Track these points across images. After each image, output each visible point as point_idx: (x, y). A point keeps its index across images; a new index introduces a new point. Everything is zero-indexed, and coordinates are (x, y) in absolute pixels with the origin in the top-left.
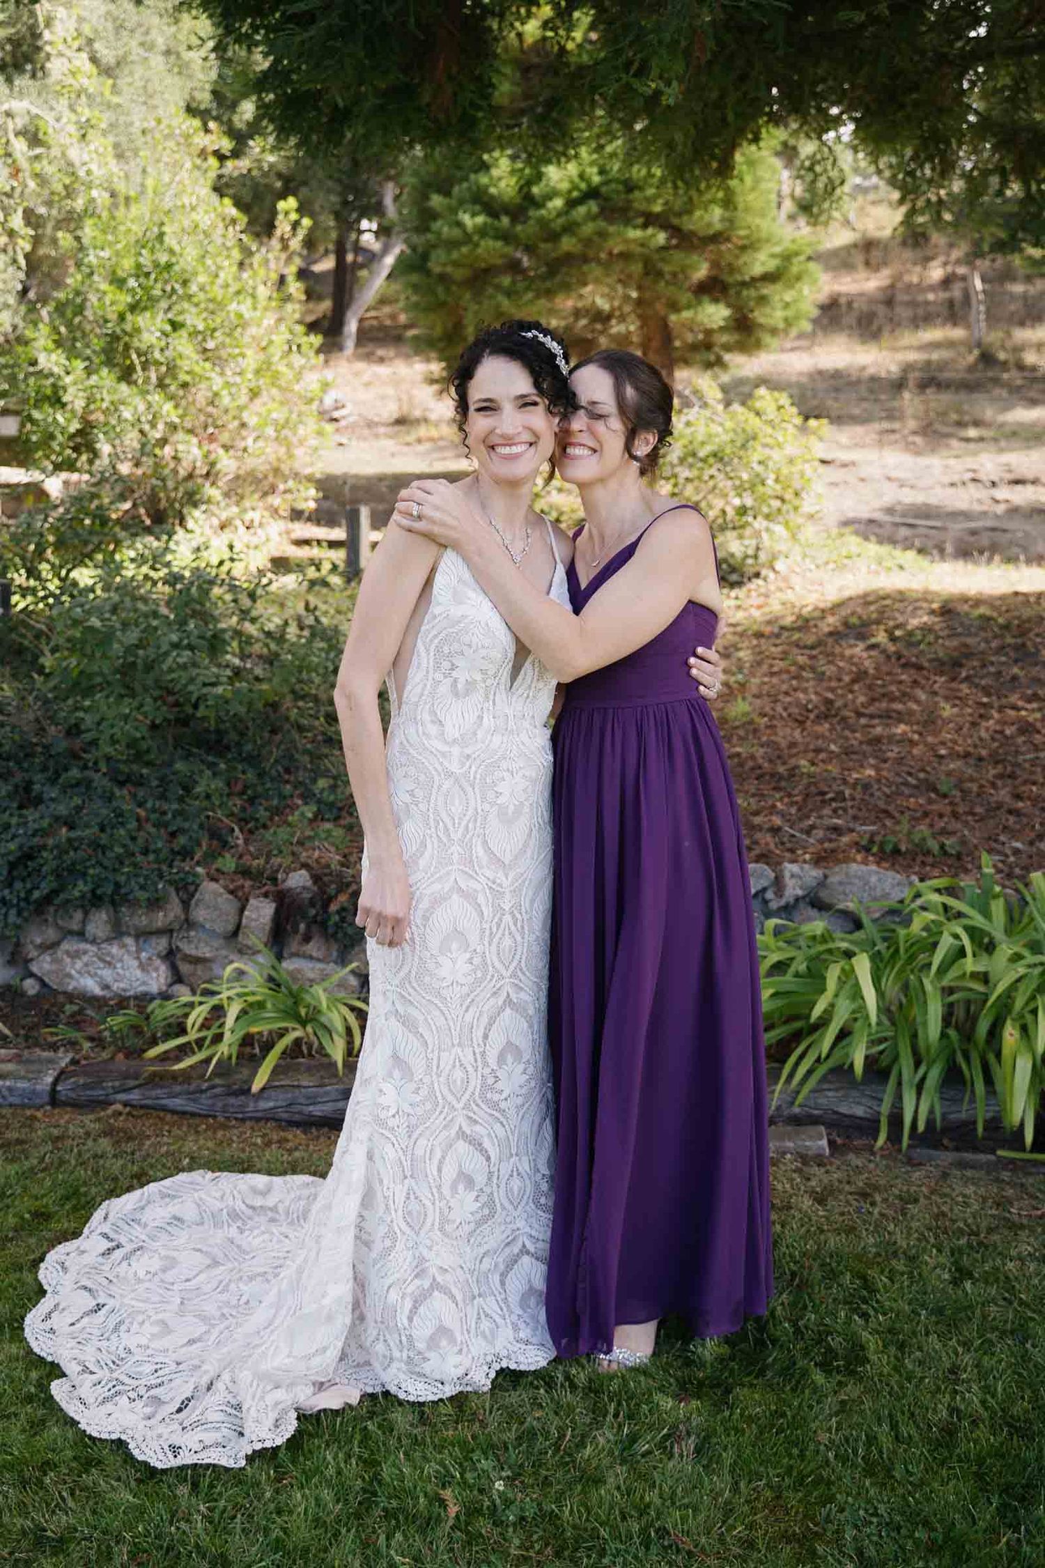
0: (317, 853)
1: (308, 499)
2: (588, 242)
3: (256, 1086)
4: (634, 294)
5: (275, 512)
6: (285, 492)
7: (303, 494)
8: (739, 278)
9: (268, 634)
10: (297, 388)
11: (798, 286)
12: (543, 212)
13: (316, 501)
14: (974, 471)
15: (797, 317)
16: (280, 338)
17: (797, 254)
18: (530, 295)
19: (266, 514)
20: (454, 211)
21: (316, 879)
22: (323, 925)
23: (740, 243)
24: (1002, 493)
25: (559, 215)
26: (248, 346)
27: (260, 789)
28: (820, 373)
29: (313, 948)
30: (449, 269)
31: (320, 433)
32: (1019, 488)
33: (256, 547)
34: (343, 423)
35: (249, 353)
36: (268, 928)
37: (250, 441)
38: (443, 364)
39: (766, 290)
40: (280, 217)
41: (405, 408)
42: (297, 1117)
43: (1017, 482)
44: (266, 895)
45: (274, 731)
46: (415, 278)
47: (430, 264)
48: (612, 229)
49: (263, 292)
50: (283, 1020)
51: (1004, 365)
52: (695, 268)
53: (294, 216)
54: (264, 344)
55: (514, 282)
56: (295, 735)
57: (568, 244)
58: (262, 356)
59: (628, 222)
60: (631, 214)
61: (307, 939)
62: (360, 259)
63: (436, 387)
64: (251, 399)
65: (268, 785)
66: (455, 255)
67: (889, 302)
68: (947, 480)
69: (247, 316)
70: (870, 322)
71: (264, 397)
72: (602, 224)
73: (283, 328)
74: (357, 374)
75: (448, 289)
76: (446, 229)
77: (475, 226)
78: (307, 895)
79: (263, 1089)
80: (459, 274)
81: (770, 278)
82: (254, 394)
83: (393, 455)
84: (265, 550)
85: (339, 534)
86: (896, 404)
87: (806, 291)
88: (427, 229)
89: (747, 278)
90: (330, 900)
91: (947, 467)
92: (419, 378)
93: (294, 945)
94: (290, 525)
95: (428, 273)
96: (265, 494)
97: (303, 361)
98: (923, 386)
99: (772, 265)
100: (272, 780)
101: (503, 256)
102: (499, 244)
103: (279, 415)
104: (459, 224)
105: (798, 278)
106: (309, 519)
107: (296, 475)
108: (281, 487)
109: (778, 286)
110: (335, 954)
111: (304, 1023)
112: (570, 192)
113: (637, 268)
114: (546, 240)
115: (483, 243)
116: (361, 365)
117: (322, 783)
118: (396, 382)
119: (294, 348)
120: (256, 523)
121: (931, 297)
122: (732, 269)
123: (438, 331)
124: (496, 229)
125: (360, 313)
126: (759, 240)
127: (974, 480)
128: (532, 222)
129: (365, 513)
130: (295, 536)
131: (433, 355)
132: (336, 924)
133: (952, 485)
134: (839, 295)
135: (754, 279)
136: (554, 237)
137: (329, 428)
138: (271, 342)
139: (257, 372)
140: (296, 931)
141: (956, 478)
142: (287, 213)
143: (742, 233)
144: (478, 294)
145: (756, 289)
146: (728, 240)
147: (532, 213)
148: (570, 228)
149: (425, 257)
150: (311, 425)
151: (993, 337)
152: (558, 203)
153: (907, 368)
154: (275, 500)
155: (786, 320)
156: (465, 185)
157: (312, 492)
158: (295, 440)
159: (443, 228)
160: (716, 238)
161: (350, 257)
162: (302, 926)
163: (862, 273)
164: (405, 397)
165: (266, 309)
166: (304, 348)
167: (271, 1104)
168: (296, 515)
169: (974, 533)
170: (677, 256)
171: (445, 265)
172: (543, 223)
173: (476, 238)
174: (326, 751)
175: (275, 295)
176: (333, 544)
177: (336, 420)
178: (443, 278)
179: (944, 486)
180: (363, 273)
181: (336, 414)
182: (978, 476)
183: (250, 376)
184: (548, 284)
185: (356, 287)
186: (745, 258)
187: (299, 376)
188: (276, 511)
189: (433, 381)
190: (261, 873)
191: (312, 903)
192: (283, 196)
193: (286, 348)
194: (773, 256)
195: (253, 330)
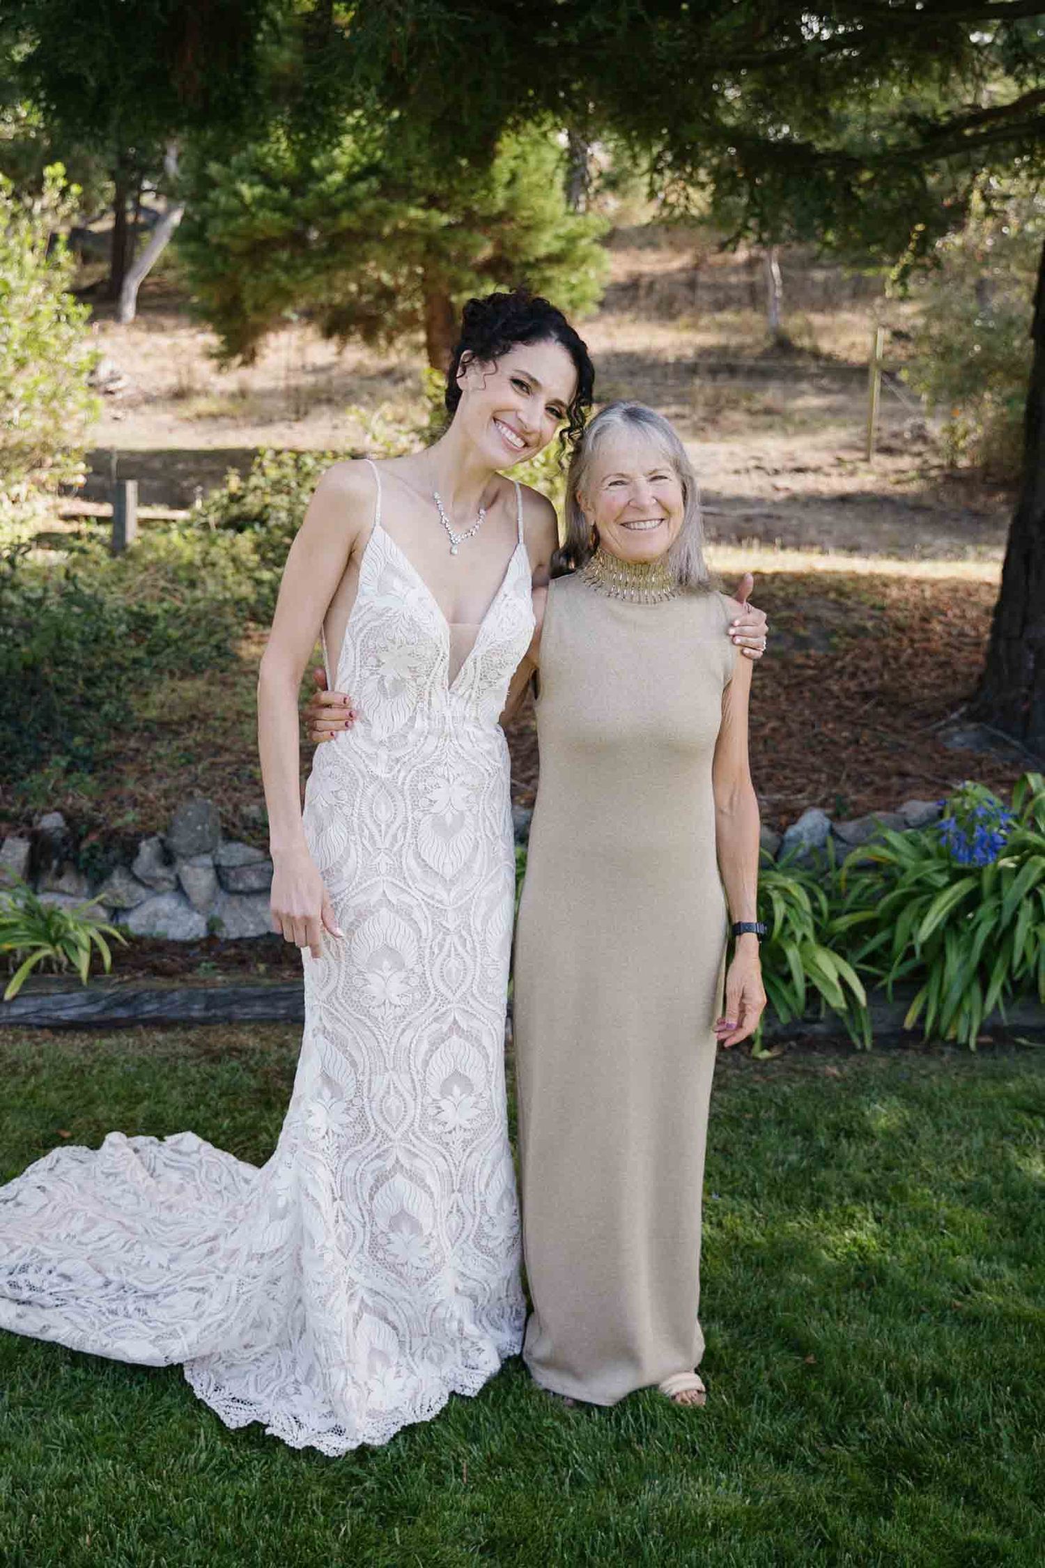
0: (70, 801)
1: (78, 474)
2: (368, 219)
3: (9, 994)
4: (420, 270)
5: (41, 486)
6: (53, 466)
7: (72, 469)
8: (524, 258)
9: (28, 600)
10: (65, 359)
11: (583, 269)
12: (323, 186)
13: (86, 475)
14: (759, 459)
15: (583, 299)
16: (48, 308)
17: (582, 236)
18: (309, 271)
19: (33, 488)
20: (231, 180)
21: (69, 820)
22: (75, 861)
23: (525, 223)
24: (784, 481)
25: (338, 190)
26: (15, 315)
27: (18, 745)
28: (617, 355)
29: (65, 883)
30: (226, 240)
31: (90, 406)
32: (801, 476)
33: (22, 522)
34: (119, 396)
35: (16, 322)
36: (23, 865)
37: (16, 413)
38: (223, 338)
39: (552, 272)
40: (48, 183)
41: (185, 382)
42: (46, 1022)
43: (799, 470)
44: (21, 836)
45: (33, 692)
46: (192, 247)
47: (207, 235)
48: (395, 207)
49: (30, 259)
50: (34, 939)
51: (801, 352)
52: (480, 246)
53: (62, 183)
54: (31, 313)
55: (292, 257)
56: (53, 695)
57: (347, 220)
58: (29, 327)
59: (409, 201)
60: (412, 192)
61: (59, 874)
62: (141, 219)
63: (215, 362)
64: (17, 370)
65: (26, 741)
66: (232, 226)
67: (692, 285)
68: (731, 467)
69: (13, 285)
70: (670, 305)
71: (32, 366)
72: (383, 201)
73: (51, 298)
74: (136, 345)
75: (225, 261)
76: (223, 199)
77: (254, 198)
78: (59, 835)
79: (15, 998)
80: (238, 245)
81: (555, 259)
82: (21, 364)
83: (171, 430)
84: (31, 523)
85: (106, 510)
86: (686, 389)
87: (592, 274)
88: (205, 198)
89: (531, 259)
90: (81, 838)
91: (732, 454)
92: (199, 350)
93: (48, 881)
94: (59, 500)
95: (205, 243)
96: (34, 467)
97: (72, 332)
98: (714, 372)
99: (556, 246)
100: (30, 737)
101: (282, 228)
102: (277, 216)
103: (46, 387)
104: (237, 194)
105: (583, 260)
106: (77, 495)
107: (64, 450)
108: (49, 461)
109: (564, 268)
110: (86, 889)
111: (53, 943)
112: (351, 166)
113: (419, 246)
114: (324, 215)
115: (261, 215)
116: (138, 335)
117: (78, 740)
118: (175, 352)
119: (63, 318)
120: (22, 498)
121: (733, 279)
122: (516, 249)
123: (214, 304)
124: (276, 201)
125: (141, 278)
126: (543, 221)
127: (758, 468)
128: (311, 195)
129: (131, 487)
130: (62, 511)
131: (210, 327)
132: (86, 860)
133: (737, 472)
134: (641, 275)
135: (538, 260)
136: (334, 212)
137: (100, 401)
138: (38, 313)
139: (23, 344)
140: (49, 867)
141: (739, 465)
142: (54, 180)
143: (525, 213)
144: (257, 267)
145: (540, 269)
146: (512, 219)
147: (311, 186)
148: (351, 204)
149: (202, 226)
150: (81, 396)
151: (792, 323)
152: (337, 177)
153: (704, 352)
154: (43, 475)
155: (571, 302)
156: (243, 155)
157: (82, 466)
158: (63, 413)
159: (221, 198)
160: (502, 217)
161: (130, 218)
162: (55, 863)
163: (667, 253)
164: (184, 371)
165: (33, 278)
166: (74, 319)
167: (23, 1011)
168: (65, 490)
169: (748, 519)
170: (462, 235)
171: (221, 236)
172: (321, 196)
173: (253, 209)
174: (83, 712)
175: (43, 263)
176: (101, 520)
177: (111, 393)
178: (221, 248)
179: (727, 472)
180: (145, 236)
181: (111, 387)
182: (763, 464)
183: (15, 346)
184: (329, 260)
185: (137, 250)
186: (531, 237)
187: (67, 347)
188: (44, 485)
189: (211, 356)
190: (16, 817)
191: (64, 841)
192: (51, 162)
193: (55, 317)
194: (558, 237)
195: (19, 300)
